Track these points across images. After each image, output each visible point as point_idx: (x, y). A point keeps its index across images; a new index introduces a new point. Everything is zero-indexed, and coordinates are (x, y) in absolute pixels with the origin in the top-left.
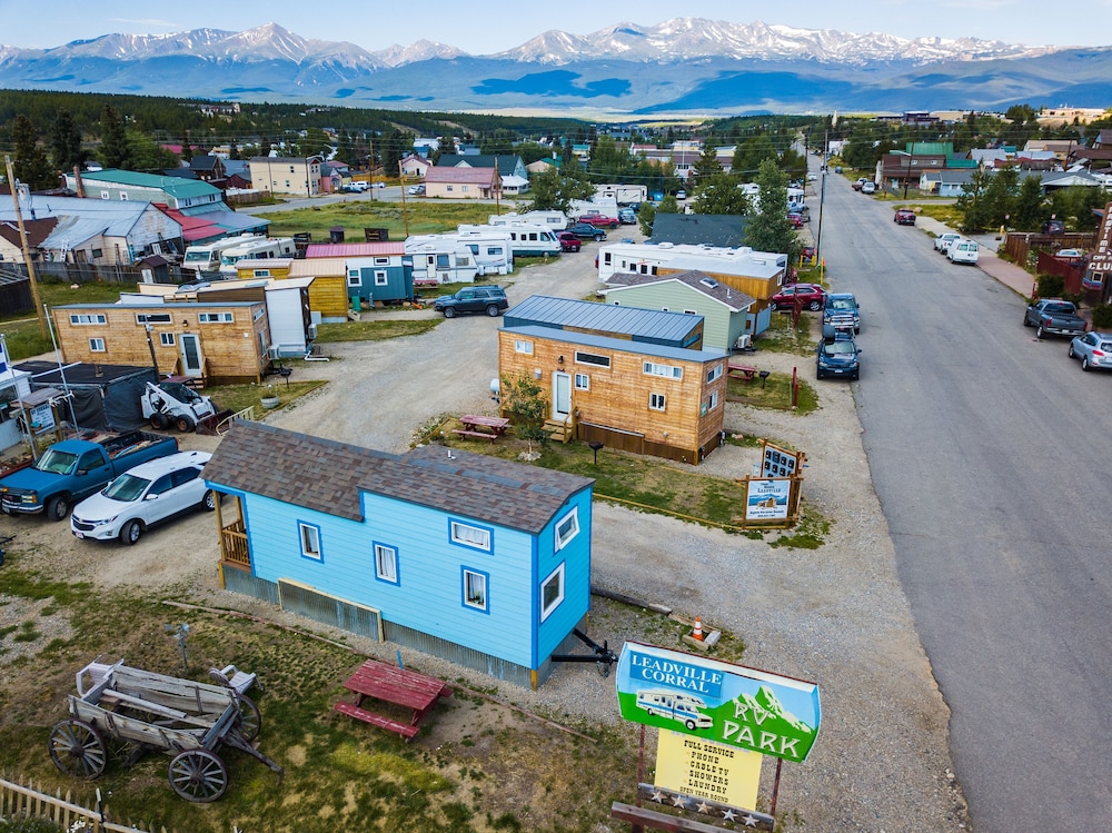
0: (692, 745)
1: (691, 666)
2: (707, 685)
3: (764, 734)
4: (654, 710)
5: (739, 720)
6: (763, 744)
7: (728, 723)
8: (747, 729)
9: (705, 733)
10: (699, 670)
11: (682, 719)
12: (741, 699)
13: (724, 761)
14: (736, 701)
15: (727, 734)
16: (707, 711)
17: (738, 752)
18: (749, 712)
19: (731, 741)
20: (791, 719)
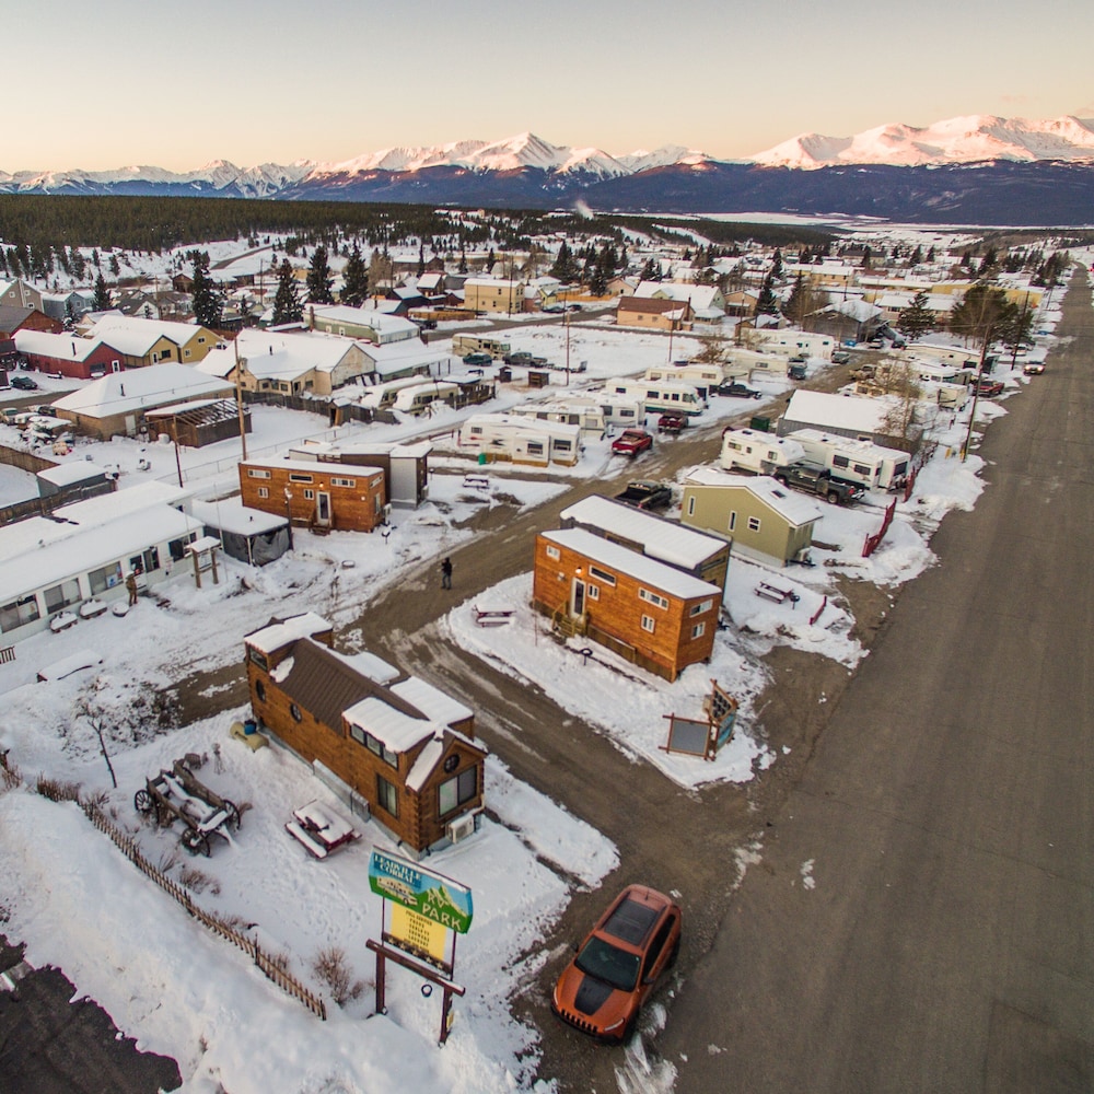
0: (410, 914)
1: (406, 867)
2: (414, 880)
3: (443, 914)
4: (387, 889)
5: (430, 903)
6: (443, 919)
7: (425, 905)
8: (434, 909)
9: (412, 907)
10: (409, 870)
11: (401, 897)
12: (432, 891)
13: (427, 927)
14: (429, 891)
15: (424, 910)
16: (414, 895)
17: (434, 923)
18: (435, 899)
19: (427, 914)
20: (457, 908)
